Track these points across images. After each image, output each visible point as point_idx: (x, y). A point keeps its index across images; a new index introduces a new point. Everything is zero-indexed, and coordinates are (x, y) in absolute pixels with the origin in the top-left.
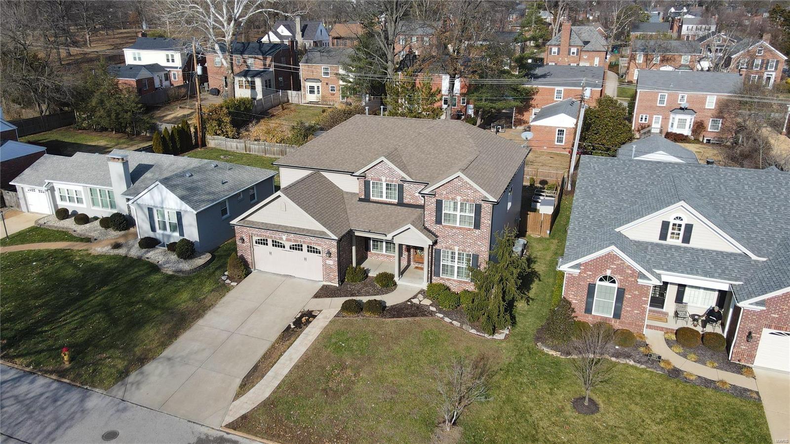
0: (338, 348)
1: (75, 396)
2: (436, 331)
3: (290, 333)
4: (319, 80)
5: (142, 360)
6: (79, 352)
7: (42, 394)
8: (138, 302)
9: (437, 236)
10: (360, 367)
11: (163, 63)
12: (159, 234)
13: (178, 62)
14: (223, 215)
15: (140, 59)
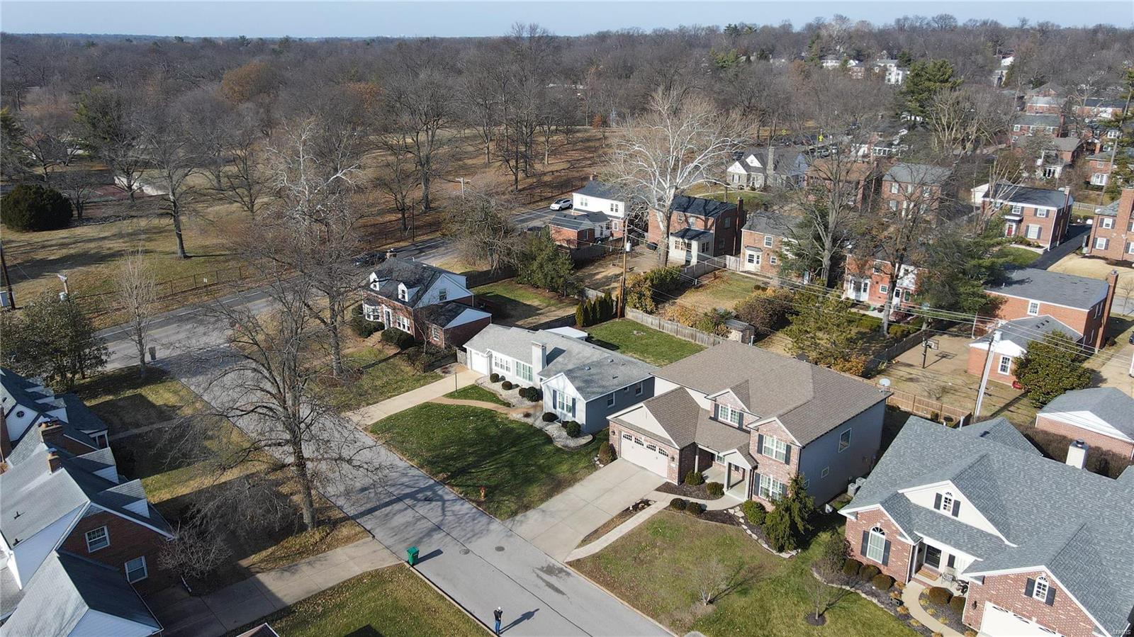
0: (656, 532)
1: (484, 520)
2: (735, 537)
3: (627, 513)
4: (760, 249)
5: (527, 508)
6: (491, 491)
7: (467, 514)
8: (532, 465)
9: (758, 463)
10: (665, 549)
11: (607, 212)
12: (558, 411)
13: (621, 213)
14: (608, 405)
15: (586, 204)
